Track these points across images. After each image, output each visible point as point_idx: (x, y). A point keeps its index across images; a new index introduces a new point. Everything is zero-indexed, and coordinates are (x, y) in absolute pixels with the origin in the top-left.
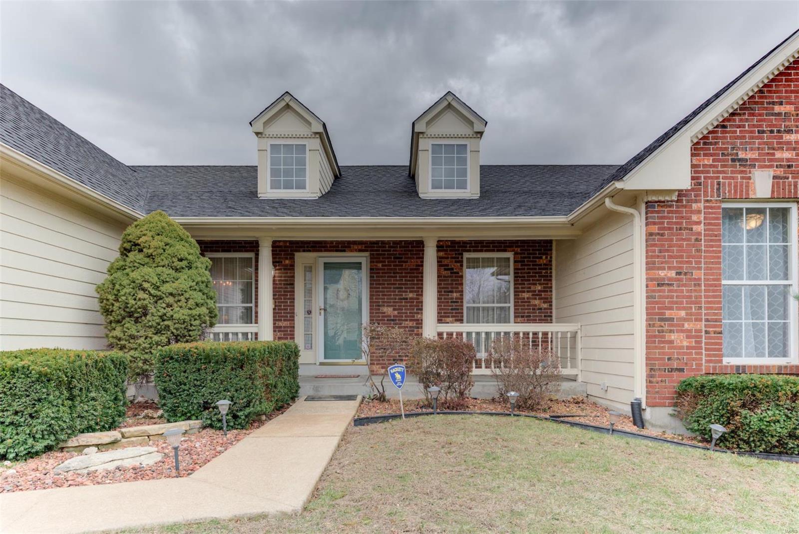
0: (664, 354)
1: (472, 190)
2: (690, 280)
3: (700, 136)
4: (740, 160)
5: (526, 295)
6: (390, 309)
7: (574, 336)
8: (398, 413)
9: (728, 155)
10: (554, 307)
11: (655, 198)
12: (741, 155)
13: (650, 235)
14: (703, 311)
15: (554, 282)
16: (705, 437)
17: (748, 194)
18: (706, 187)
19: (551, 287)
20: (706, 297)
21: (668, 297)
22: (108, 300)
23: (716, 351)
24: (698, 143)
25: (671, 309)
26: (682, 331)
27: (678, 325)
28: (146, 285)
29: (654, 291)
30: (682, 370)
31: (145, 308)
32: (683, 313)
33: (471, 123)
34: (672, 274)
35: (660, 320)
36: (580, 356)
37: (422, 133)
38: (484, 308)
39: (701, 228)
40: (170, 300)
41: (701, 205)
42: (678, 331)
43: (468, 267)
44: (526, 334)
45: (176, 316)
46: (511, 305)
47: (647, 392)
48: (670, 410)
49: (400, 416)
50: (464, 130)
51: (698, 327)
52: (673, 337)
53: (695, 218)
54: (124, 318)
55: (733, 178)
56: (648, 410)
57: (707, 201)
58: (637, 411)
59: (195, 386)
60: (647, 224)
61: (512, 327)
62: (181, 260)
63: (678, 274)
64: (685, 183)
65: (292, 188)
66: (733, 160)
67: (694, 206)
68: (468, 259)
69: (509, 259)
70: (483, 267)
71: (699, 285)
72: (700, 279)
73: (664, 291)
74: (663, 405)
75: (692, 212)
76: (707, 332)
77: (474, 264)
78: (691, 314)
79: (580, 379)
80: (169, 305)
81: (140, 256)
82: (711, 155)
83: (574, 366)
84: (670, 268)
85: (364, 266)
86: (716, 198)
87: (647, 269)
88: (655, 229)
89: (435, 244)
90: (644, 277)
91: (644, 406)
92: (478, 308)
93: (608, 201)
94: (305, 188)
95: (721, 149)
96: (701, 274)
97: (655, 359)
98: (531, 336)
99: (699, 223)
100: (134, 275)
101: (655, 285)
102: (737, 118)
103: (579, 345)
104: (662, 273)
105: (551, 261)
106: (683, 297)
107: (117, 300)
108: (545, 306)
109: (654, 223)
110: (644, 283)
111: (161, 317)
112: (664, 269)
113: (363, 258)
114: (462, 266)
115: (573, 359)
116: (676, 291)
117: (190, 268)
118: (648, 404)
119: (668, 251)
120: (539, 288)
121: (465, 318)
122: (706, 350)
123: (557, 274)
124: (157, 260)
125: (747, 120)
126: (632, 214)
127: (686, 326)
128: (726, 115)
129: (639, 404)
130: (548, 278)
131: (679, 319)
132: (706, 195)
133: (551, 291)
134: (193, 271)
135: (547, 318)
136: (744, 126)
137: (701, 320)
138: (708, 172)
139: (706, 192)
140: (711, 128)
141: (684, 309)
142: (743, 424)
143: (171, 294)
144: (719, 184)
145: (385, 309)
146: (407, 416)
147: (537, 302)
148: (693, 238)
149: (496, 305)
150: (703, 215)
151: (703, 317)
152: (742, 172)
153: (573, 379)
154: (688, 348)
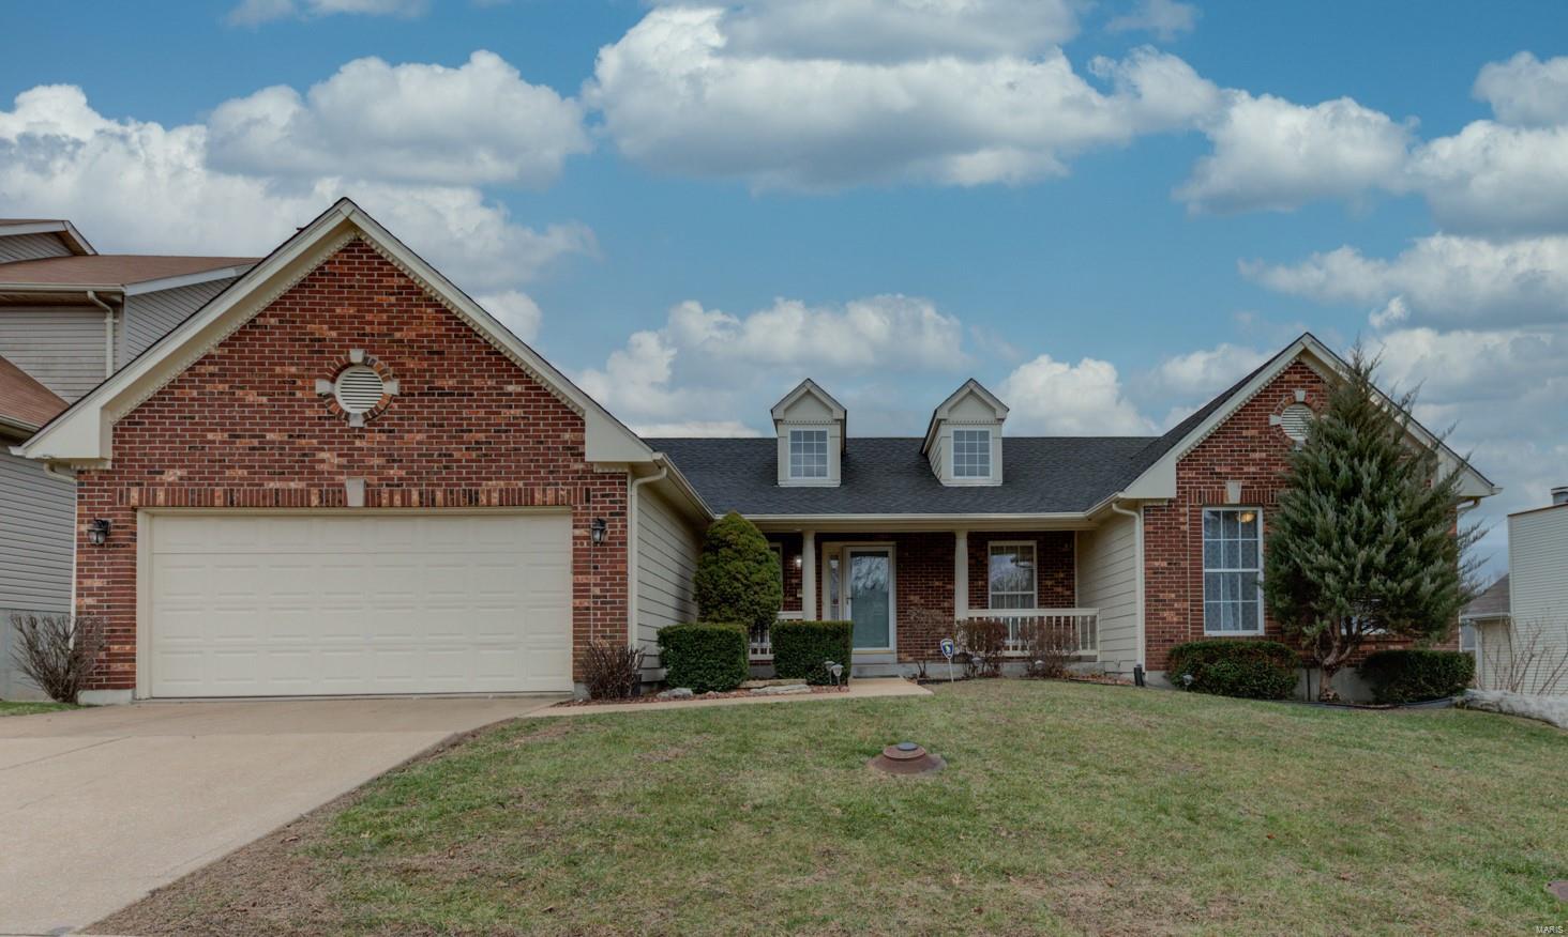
0: (1158, 628)
1: (994, 477)
2: (1179, 569)
3: (1185, 455)
4: (1216, 474)
5: (1049, 583)
6: (917, 598)
7: (1094, 618)
8: (947, 677)
9: (1207, 469)
10: (1076, 594)
11: (1150, 504)
12: (1217, 470)
13: (1147, 533)
14: (1189, 594)
15: (1076, 570)
16: (1180, 685)
17: (1222, 500)
18: (1190, 494)
19: (1073, 575)
20: (1191, 582)
21: (1161, 582)
22: (706, 588)
23: (1198, 623)
24: (1184, 460)
25: (1164, 592)
26: (1172, 610)
27: (1169, 605)
28: (739, 576)
29: (1151, 578)
30: (1172, 641)
31: (739, 595)
32: (1173, 595)
33: (994, 410)
34: (1165, 564)
35: (1156, 601)
36: (1099, 638)
37: (945, 420)
38: (1008, 596)
39: (1186, 528)
40: (757, 588)
41: (1187, 509)
42: (1170, 610)
43: (993, 554)
44: (1050, 618)
45: (762, 601)
46: (1035, 592)
47: (1147, 659)
48: (1163, 672)
49: (950, 680)
50: (987, 416)
51: (1185, 606)
52: (1166, 614)
53: (1182, 519)
54: (720, 604)
55: (1211, 488)
56: (1147, 673)
57: (1191, 506)
58: (1138, 672)
59: (803, 652)
60: (1145, 524)
61: (1035, 613)
62: (761, 554)
63: (1169, 564)
64: (1172, 493)
65: (813, 476)
66: (1211, 474)
67: (1181, 510)
68: (992, 548)
69: (1032, 547)
70: (1007, 553)
71: (1186, 573)
72: (1186, 568)
73: (1158, 578)
74: (1158, 669)
75: (1179, 515)
76: (1192, 610)
77: (999, 551)
78: (1180, 596)
79: (1099, 660)
80: (756, 593)
81: (730, 552)
82: (1194, 469)
83: (1093, 647)
84: (1162, 560)
85: (890, 554)
86: (1198, 504)
87: (1146, 560)
88: (1151, 528)
89: (965, 536)
90: (1143, 566)
91: (1144, 670)
92: (1003, 596)
93: (1114, 506)
94: (825, 475)
95: (1202, 465)
96: (1187, 564)
97: (1152, 632)
98: (1054, 619)
99: (1184, 524)
100: (729, 567)
101: (1152, 573)
102: (1214, 440)
103: (1098, 629)
104: (1156, 564)
105: (1073, 549)
106: (1174, 582)
107: (715, 589)
108: (1068, 593)
109: (1150, 524)
110: (1143, 571)
111: (750, 602)
112: (1157, 560)
113: (890, 547)
114: (987, 554)
115: (1093, 642)
116: (1168, 578)
117: (767, 560)
118: (1147, 669)
119: (1161, 546)
120: (1062, 575)
121: (990, 606)
122: (1192, 624)
123: (1079, 563)
124: (744, 554)
125: (1221, 442)
126: (1133, 517)
127: (1176, 605)
128: (1205, 438)
129: (1141, 669)
130: (1071, 566)
131: (1170, 600)
132: (1190, 502)
133: (1073, 579)
134: (770, 564)
135: (1071, 604)
136: (1219, 447)
137: (1187, 601)
138: (1192, 483)
139: (1190, 498)
140: (1193, 448)
141: (1174, 592)
142: (1205, 674)
143: (758, 584)
144: (1200, 492)
145: (912, 598)
146: (955, 680)
147: (1060, 589)
148: (1181, 535)
149: (1020, 593)
150: (1188, 517)
151: (1189, 598)
152: (1218, 483)
153: (1093, 659)
154: (1178, 623)
